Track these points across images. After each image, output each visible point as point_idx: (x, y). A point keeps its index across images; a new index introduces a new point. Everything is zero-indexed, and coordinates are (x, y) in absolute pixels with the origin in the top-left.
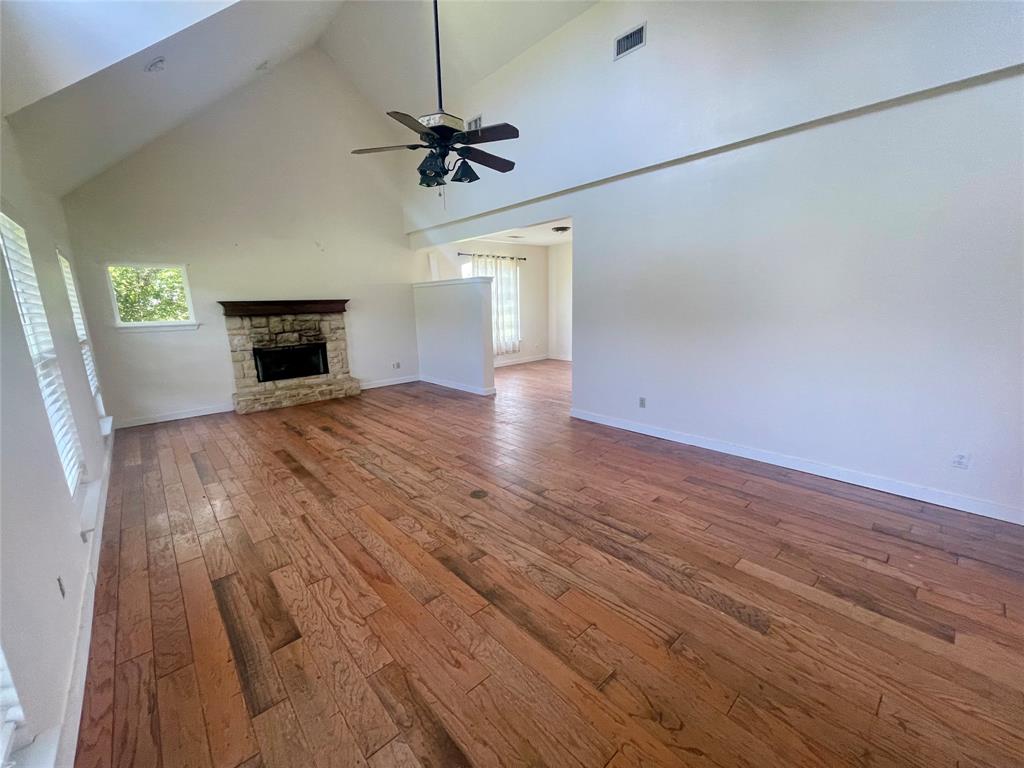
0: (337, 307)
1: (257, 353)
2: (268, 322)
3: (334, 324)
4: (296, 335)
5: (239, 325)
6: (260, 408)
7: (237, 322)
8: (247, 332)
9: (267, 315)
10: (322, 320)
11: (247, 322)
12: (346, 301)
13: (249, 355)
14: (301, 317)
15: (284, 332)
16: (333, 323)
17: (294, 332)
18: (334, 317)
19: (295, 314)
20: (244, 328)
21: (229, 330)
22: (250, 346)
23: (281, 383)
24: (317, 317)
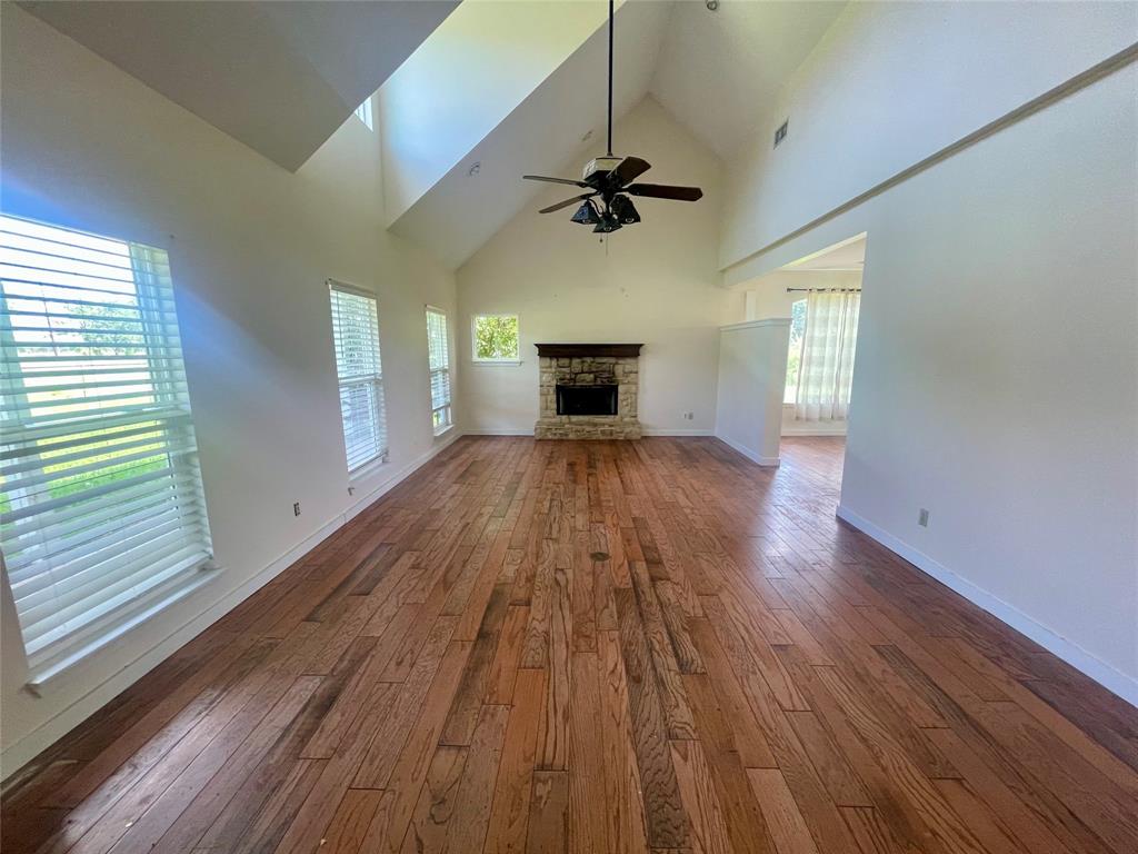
0: (632, 351)
1: (559, 389)
2: (570, 363)
3: (628, 368)
4: (592, 376)
5: (547, 365)
6: (550, 437)
7: (547, 361)
8: (554, 370)
9: (570, 357)
10: (617, 363)
11: (554, 362)
12: (641, 345)
13: (552, 390)
14: (599, 360)
15: (583, 372)
16: (627, 366)
17: (590, 373)
18: (629, 361)
19: (594, 356)
20: (551, 367)
21: (541, 367)
22: (554, 383)
23: (574, 418)
24: (613, 360)
